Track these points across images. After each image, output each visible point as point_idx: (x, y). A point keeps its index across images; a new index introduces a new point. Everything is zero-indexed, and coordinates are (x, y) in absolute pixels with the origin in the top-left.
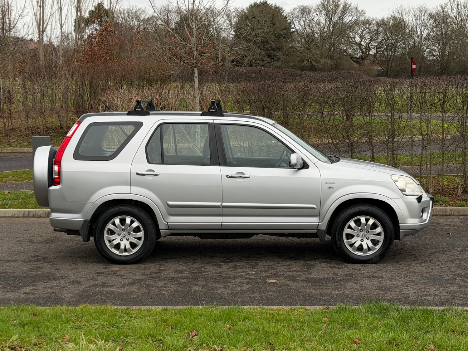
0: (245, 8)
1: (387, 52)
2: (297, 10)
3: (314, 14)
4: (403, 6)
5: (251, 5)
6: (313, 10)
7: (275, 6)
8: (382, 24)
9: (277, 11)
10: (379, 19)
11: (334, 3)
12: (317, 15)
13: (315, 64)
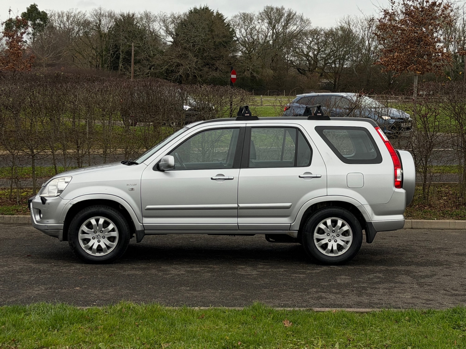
0: (182, 14)
1: (335, 64)
2: (239, 17)
3: (256, 22)
4: (350, 17)
5: (191, 11)
6: (254, 18)
7: (217, 12)
8: (330, 34)
9: (220, 17)
10: (327, 29)
11: (278, 12)
12: (259, 23)
13: (255, 74)
